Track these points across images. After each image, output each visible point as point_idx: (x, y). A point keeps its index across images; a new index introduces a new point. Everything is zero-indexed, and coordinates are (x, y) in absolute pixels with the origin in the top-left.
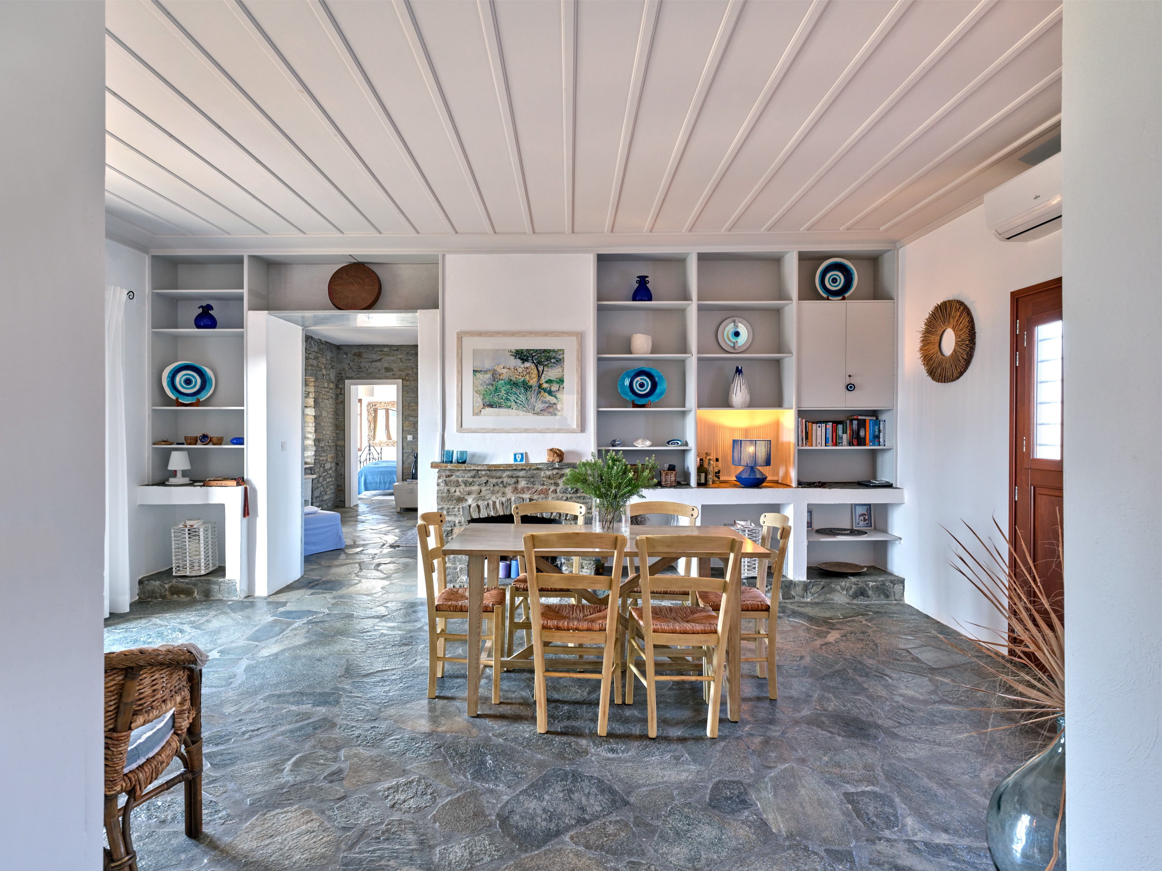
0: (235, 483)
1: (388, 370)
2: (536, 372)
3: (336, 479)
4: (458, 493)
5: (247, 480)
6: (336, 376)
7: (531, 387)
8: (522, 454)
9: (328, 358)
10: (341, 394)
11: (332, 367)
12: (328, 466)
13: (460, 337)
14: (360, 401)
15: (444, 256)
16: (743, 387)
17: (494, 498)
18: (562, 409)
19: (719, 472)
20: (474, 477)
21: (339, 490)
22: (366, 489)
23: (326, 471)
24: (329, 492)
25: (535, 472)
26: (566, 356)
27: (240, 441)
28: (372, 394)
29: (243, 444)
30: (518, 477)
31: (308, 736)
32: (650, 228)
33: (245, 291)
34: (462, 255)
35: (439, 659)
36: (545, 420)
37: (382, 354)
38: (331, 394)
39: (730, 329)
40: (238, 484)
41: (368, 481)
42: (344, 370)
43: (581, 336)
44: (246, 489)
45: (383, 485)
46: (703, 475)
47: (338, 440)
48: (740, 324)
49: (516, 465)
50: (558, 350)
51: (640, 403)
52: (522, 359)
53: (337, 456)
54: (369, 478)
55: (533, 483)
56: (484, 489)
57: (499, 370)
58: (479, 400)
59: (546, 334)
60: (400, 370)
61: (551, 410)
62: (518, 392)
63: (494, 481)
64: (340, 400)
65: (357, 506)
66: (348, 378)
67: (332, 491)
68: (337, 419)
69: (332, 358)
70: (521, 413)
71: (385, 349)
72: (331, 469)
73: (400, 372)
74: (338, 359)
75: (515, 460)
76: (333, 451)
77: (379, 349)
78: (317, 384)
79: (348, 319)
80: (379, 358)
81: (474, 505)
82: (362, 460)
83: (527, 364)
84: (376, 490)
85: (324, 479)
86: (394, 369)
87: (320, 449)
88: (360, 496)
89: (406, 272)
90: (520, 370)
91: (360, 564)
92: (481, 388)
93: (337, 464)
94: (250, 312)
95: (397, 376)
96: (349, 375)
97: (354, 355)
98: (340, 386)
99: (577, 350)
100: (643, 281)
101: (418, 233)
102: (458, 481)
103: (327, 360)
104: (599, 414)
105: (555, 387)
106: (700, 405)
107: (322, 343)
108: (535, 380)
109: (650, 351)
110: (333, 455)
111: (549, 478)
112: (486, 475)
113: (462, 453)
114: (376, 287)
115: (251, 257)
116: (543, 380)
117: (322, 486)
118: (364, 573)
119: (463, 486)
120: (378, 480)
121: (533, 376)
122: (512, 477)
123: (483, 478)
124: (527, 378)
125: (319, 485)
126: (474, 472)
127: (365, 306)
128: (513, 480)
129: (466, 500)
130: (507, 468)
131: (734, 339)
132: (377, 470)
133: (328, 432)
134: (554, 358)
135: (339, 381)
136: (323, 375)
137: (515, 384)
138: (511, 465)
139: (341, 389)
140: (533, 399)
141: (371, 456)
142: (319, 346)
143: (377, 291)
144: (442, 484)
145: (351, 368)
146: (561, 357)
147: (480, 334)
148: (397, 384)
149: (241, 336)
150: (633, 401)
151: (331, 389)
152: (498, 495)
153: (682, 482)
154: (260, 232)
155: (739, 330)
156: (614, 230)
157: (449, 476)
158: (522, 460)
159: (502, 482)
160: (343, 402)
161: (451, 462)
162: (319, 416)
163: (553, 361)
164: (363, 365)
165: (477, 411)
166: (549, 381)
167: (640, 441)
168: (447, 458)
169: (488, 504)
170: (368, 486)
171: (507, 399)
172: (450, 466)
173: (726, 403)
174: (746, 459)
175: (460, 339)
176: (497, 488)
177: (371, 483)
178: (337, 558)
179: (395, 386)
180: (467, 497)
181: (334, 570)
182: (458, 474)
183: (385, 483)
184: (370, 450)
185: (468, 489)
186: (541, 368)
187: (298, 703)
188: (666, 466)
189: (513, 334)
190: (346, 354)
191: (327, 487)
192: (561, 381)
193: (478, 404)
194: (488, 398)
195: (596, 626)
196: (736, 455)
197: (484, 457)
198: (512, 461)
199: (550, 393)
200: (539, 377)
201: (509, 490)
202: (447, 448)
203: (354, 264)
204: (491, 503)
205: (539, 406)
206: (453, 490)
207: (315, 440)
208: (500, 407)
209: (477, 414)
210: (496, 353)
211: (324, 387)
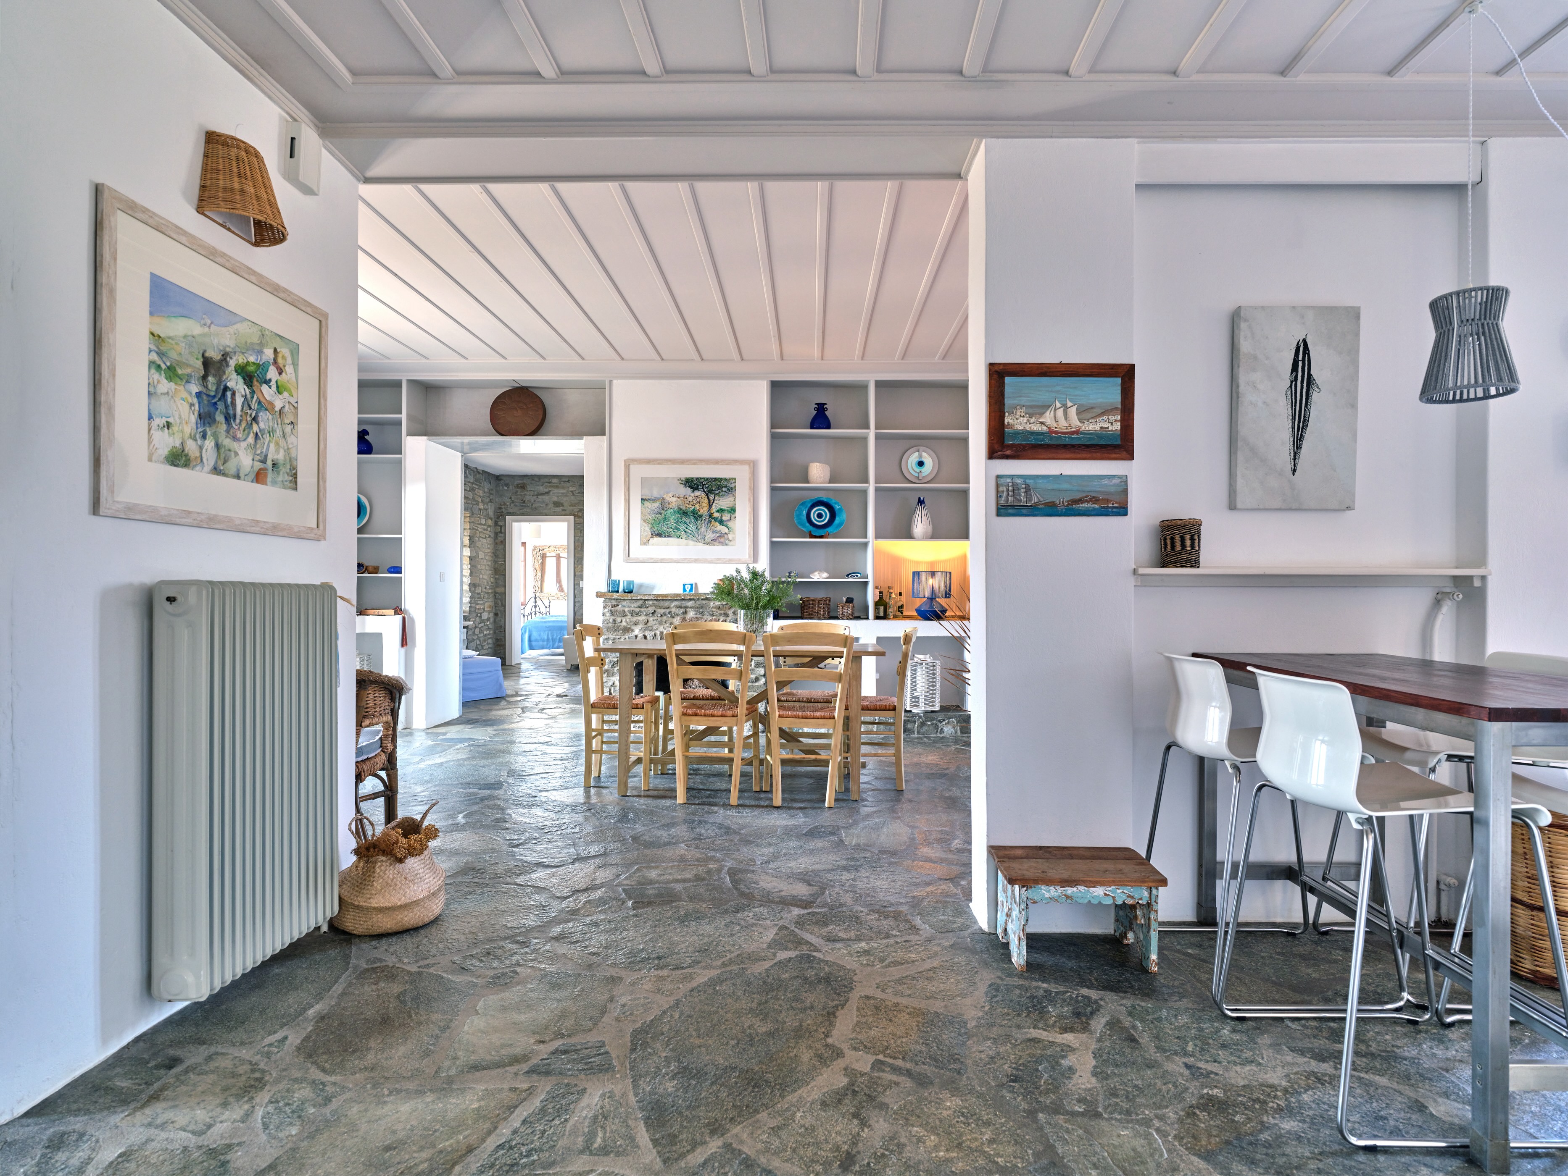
0: (393, 612)
1: (557, 504)
2: (706, 501)
3: (495, 633)
4: (624, 624)
5: (405, 609)
6: (495, 512)
7: (701, 516)
8: (692, 585)
9: (486, 490)
10: (501, 532)
11: (491, 501)
12: (485, 616)
13: (628, 464)
14: (524, 544)
15: (611, 381)
16: (924, 518)
17: (661, 629)
18: (734, 539)
19: (902, 606)
20: (641, 607)
21: (498, 645)
22: (531, 647)
23: (482, 621)
24: (486, 647)
25: (704, 602)
26: (737, 484)
27: (398, 570)
28: (539, 534)
29: (400, 572)
30: (687, 607)
31: (477, 803)
32: (820, 355)
33: (404, 416)
34: (631, 381)
35: (594, 752)
36: (717, 551)
37: (551, 486)
38: (490, 532)
39: (914, 458)
40: (396, 613)
41: (533, 638)
42: (505, 504)
43: (753, 465)
44: (404, 618)
45: (551, 643)
46: (882, 608)
47: (497, 587)
48: (924, 454)
49: (684, 595)
50: (730, 479)
51: (817, 535)
52: (692, 488)
53: (496, 605)
54: (535, 635)
55: (702, 614)
56: (651, 619)
57: (668, 499)
58: (648, 529)
59: (717, 462)
60: (572, 505)
61: (722, 540)
62: (687, 521)
63: (662, 611)
64: (500, 539)
65: (520, 664)
66: (510, 514)
67: (490, 646)
68: (496, 562)
69: (490, 490)
70: (691, 543)
71: (554, 481)
72: (488, 619)
73: (572, 508)
74: (497, 491)
75: (684, 590)
76: (491, 599)
77: (546, 480)
78: (473, 519)
79: (510, 445)
80: (547, 490)
81: (640, 635)
82: (526, 614)
83: (697, 493)
84: (543, 648)
85: (481, 631)
86: (565, 504)
87: (477, 596)
88: (523, 656)
89: (572, 397)
90: (690, 499)
91: (522, 708)
92: (649, 517)
93: (496, 614)
94: (409, 438)
95: (567, 512)
96: (511, 511)
97: (517, 486)
98: (500, 523)
99: (750, 479)
100: (821, 408)
101: (583, 359)
102: (624, 611)
103: (484, 492)
104: (773, 544)
105: (726, 517)
106: (878, 536)
107: (479, 473)
108: (706, 509)
109: (828, 479)
110: (492, 604)
111: (719, 608)
112: (653, 605)
113: (629, 583)
114: (541, 412)
115: (409, 381)
116: (714, 509)
117: (479, 638)
118: (527, 714)
119: (629, 616)
120: (546, 637)
121: (704, 505)
122: (680, 607)
123: (650, 608)
124: (698, 507)
125: (475, 637)
126: (641, 602)
127: (529, 432)
128: (682, 610)
129: (633, 631)
130: (675, 598)
131: (918, 469)
132: (544, 625)
133: (485, 577)
134: (725, 487)
135: (498, 518)
136: (480, 510)
137: (685, 513)
138: (679, 595)
139: (501, 526)
140: (704, 529)
141: (537, 609)
142: (475, 476)
143: (541, 417)
144: (608, 614)
145: (513, 502)
146: (732, 486)
147: (648, 462)
148: (568, 521)
149: (399, 462)
150: (810, 532)
151: (489, 526)
152: (666, 626)
153: (860, 615)
154: (419, 357)
155: (923, 459)
156: (785, 358)
157: (615, 606)
158: (691, 590)
159: (670, 612)
160: (503, 542)
161: (618, 592)
162: (475, 557)
163: (724, 489)
164: (527, 498)
165: (645, 541)
166: (721, 511)
167: (816, 573)
168: (614, 587)
169: (655, 635)
170: (534, 644)
171: (678, 529)
172: (615, 596)
173: (908, 535)
174: (925, 591)
175: (627, 467)
176: (664, 618)
177: (536, 640)
178: (497, 704)
179: (566, 524)
180: (633, 627)
181: (494, 713)
182: (624, 603)
183: (554, 640)
184: (535, 602)
185: (635, 619)
186: (711, 497)
187: (465, 788)
188: (844, 599)
189: (683, 462)
190: (507, 485)
191: (485, 641)
192: (733, 510)
193: (645, 534)
194: (655, 529)
195: (730, 713)
196: (916, 587)
197: (653, 588)
198: (680, 591)
199: (721, 522)
200: (710, 506)
201: (677, 621)
202: (613, 578)
203: (517, 388)
204: (658, 633)
205: (710, 536)
206: (619, 620)
207: (470, 585)
208: (669, 536)
209: (645, 544)
210: (664, 482)
211: (481, 524)
